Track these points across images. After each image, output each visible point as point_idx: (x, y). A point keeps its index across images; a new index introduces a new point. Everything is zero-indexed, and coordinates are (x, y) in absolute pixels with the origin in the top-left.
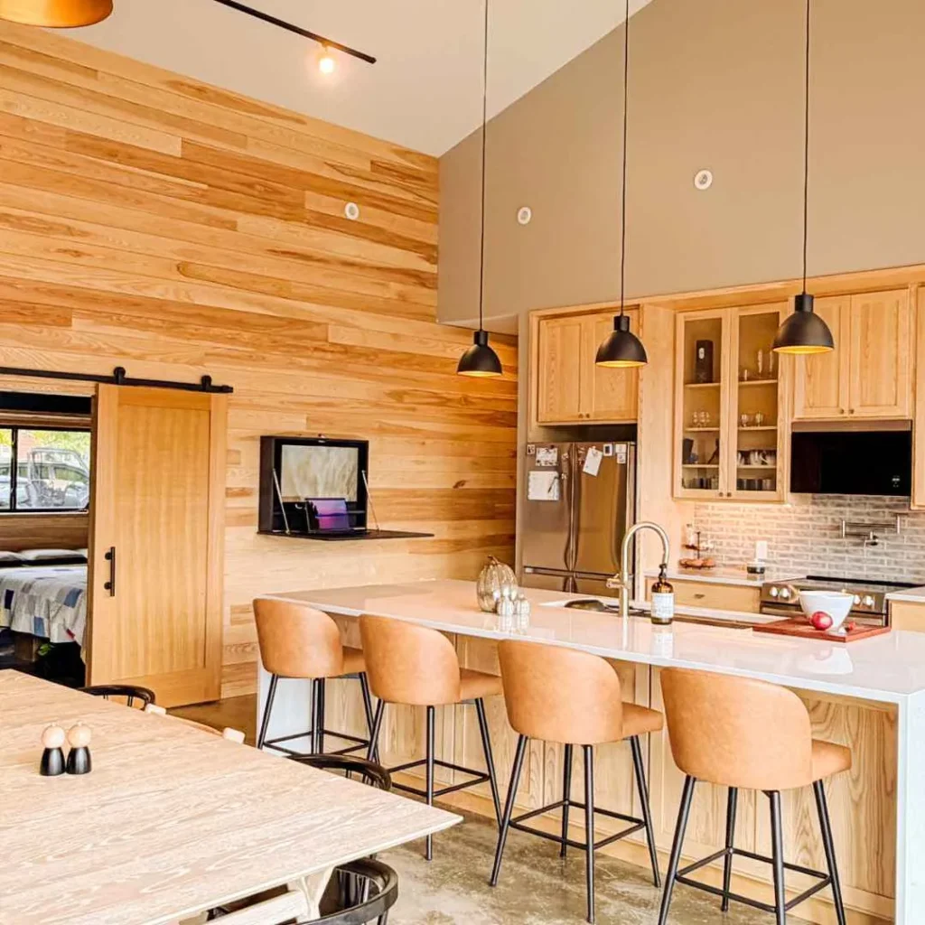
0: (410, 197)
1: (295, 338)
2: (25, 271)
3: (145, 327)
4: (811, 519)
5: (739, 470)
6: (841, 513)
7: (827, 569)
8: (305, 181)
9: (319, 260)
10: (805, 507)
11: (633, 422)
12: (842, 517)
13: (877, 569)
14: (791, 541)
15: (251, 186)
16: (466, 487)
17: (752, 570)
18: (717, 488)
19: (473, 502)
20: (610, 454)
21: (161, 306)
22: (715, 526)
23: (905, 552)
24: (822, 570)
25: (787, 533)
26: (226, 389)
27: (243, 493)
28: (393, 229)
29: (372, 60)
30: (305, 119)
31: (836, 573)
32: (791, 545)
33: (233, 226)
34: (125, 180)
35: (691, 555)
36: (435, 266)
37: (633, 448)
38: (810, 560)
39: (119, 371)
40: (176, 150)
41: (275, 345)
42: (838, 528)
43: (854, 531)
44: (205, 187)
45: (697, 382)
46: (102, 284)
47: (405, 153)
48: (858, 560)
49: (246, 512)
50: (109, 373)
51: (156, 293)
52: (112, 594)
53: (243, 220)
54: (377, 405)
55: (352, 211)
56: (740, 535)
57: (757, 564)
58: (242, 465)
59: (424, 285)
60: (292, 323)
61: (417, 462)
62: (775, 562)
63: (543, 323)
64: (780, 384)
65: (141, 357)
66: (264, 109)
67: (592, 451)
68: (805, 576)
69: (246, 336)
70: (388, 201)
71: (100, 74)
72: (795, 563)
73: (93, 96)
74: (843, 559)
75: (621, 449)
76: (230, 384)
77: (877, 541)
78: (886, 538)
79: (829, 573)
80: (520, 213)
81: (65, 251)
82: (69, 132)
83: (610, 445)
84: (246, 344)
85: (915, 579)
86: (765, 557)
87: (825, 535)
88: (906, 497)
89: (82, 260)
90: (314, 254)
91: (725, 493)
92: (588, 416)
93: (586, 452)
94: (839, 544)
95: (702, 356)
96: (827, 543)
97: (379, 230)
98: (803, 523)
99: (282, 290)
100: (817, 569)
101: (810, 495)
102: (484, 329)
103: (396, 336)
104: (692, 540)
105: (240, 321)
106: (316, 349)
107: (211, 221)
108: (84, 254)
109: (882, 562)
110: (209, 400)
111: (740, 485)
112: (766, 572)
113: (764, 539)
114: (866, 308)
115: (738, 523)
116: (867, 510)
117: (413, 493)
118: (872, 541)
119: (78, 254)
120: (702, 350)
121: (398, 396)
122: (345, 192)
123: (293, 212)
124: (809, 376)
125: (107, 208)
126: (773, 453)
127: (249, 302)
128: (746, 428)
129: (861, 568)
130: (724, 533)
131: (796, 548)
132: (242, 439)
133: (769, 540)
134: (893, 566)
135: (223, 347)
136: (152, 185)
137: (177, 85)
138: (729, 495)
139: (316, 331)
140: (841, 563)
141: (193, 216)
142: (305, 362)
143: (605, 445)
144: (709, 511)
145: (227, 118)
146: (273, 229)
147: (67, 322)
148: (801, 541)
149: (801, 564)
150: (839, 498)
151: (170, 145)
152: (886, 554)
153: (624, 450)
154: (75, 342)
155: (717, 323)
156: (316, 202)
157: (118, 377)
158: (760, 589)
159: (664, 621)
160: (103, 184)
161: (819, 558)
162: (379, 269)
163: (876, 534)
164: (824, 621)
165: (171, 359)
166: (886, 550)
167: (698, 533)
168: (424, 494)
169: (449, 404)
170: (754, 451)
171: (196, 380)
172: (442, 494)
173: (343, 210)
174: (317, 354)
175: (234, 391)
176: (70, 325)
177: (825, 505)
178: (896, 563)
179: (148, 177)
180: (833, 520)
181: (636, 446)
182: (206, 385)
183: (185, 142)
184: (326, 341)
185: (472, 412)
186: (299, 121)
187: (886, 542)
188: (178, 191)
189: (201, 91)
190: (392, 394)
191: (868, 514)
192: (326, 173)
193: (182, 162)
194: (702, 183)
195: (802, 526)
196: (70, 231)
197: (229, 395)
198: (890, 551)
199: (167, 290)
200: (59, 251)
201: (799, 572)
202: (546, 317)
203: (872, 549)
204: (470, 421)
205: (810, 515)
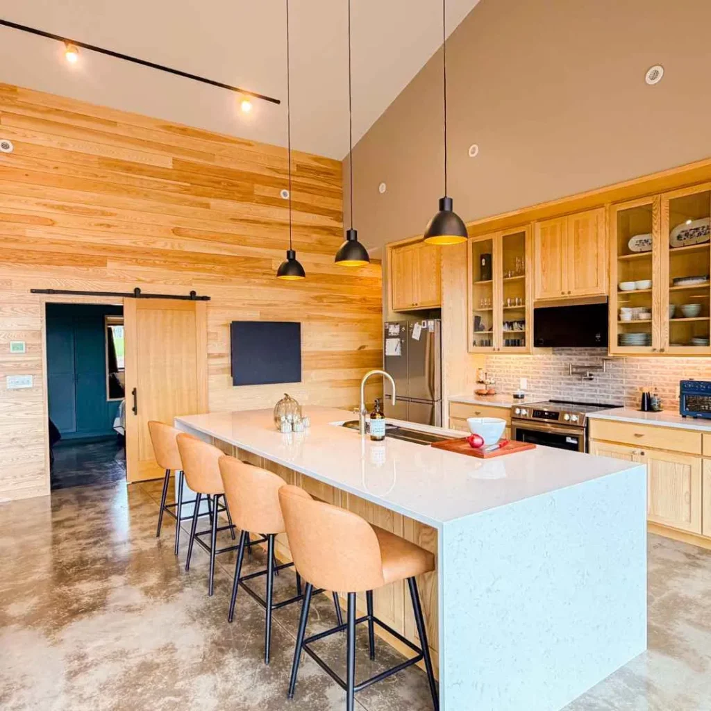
0: (323, 185)
1: (250, 267)
2: (77, 237)
3: (154, 265)
4: (552, 364)
5: (505, 334)
6: (571, 359)
7: (562, 396)
8: (254, 178)
9: (265, 223)
10: (549, 356)
11: (439, 307)
12: (571, 362)
13: (593, 396)
14: (541, 378)
15: (219, 183)
16: (366, 349)
17: (516, 397)
18: (492, 346)
19: (370, 357)
20: (425, 327)
21: (163, 253)
22: (497, 369)
23: (611, 384)
24: (559, 396)
25: (538, 373)
26: (205, 298)
27: (220, 356)
28: (315, 204)
29: (278, 102)
30: (253, 143)
31: (568, 398)
32: (541, 381)
33: (207, 206)
34: (137, 183)
35: (483, 387)
36: (342, 223)
37: (439, 323)
38: (552, 390)
39: (137, 290)
40: (170, 165)
41: (237, 273)
42: (567, 369)
43: (579, 370)
44: (189, 185)
45: (481, 280)
46: (125, 242)
47: (317, 159)
48: (581, 390)
49: (222, 366)
50: (131, 291)
51: (160, 245)
52: (136, 414)
53: (212, 202)
54: (305, 304)
55: (284, 194)
56: (512, 374)
57: (519, 393)
58: (219, 340)
59: (335, 235)
60: (248, 259)
61: (333, 336)
62: (531, 391)
63: (394, 250)
64: (526, 279)
65: (151, 282)
66: (225, 139)
67: (416, 325)
68: (548, 400)
69: (218, 268)
70: (306, 187)
71: (118, 125)
72: (543, 392)
73: (119, 138)
74: (571, 389)
75: (431, 323)
76: (208, 296)
77: (592, 377)
78: (598, 375)
79: (563, 398)
80: (381, 186)
81: (101, 225)
82: (100, 158)
83: (425, 321)
84: (217, 273)
85: (617, 402)
86: (526, 388)
87: (561, 374)
88: (605, 348)
89: (111, 229)
90: (260, 220)
91: (496, 348)
92: (416, 305)
93: (414, 326)
94: (569, 379)
95: (484, 264)
96: (562, 379)
97: (304, 204)
98: (547, 366)
99: (241, 241)
100: (556, 395)
101: (551, 348)
102: (293, 249)
103: (316, 265)
104: (482, 378)
105: (215, 260)
106: (264, 274)
107: (192, 204)
108: (112, 226)
109: (596, 391)
110: (195, 304)
111: (507, 344)
112: (525, 397)
113: (524, 377)
114: (577, 222)
115: (510, 367)
116: (586, 357)
117: (332, 354)
118: (588, 377)
119: (109, 226)
120: (483, 260)
121: (319, 299)
122: (279, 184)
123: (247, 197)
124: (544, 271)
125: (125, 199)
126: (522, 322)
127: (219, 248)
128: (509, 307)
129: (583, 395)
130: (502, 373)
131: (544, 382)
132: (219, 326)
133: (528, 377)
134: (603, 394)
135: (204, 275)
136: (156, 185)
137: (169, 128)
138: (499, 350)
139: (263, 263)
140: (570, 392)
141: (182, 202)
142: (257, 281)
143: (423, 321)
144: (494, 360)
145: (202, 145)
146: (233, 207)
147: (105, 265)
148: (547, 378)
149: (546, 392)
150: (570, 349)
151: (166, 162)
152: (599, 386)
153: (433, 324)
154: (109, 275)
155: (490, 242)
156: (261, 190)
157: (137, 294)
158: (510, 409)
159: (378, 438)
160: (124, 187)
161: (558, 388)
162: (305, 227)
163: (591, 373)
164: (477, 441)
165: (171, 283)
166: (598, 383)
167: (486, 374)
168: (339, 353)
169: (354, 302)
170: (515, 322)
171: (188, 294)
172: (349, 354)
173: (279, 193)
174: (265, 277)
175: (211, 299)
176: (106, 266)
177: (561, 354)
178: (605, 392)
179: (151, 181)
180: (566, 365)
181: (441, 322)
182: (193, 296)
183: (175, 160)
184: (271, 269)
185: (369, 306)
186: (250, 145)
187: (598, 378)
188: (171, 188)
189: (184, 131)
190: (315, 298)
191: (587, 360)
192: (267, 173)
193: (175, 172)
194: (473, 153)
195: (547, 369)
196: (103, 213)
197: (208, 302)
198: (600, 383)
199: (166, 244)
200: (98, 225)
201: (546, 397)
202: (395, 247)
203: (590, 382)
204: (368, 311)
205: (552, 361)
